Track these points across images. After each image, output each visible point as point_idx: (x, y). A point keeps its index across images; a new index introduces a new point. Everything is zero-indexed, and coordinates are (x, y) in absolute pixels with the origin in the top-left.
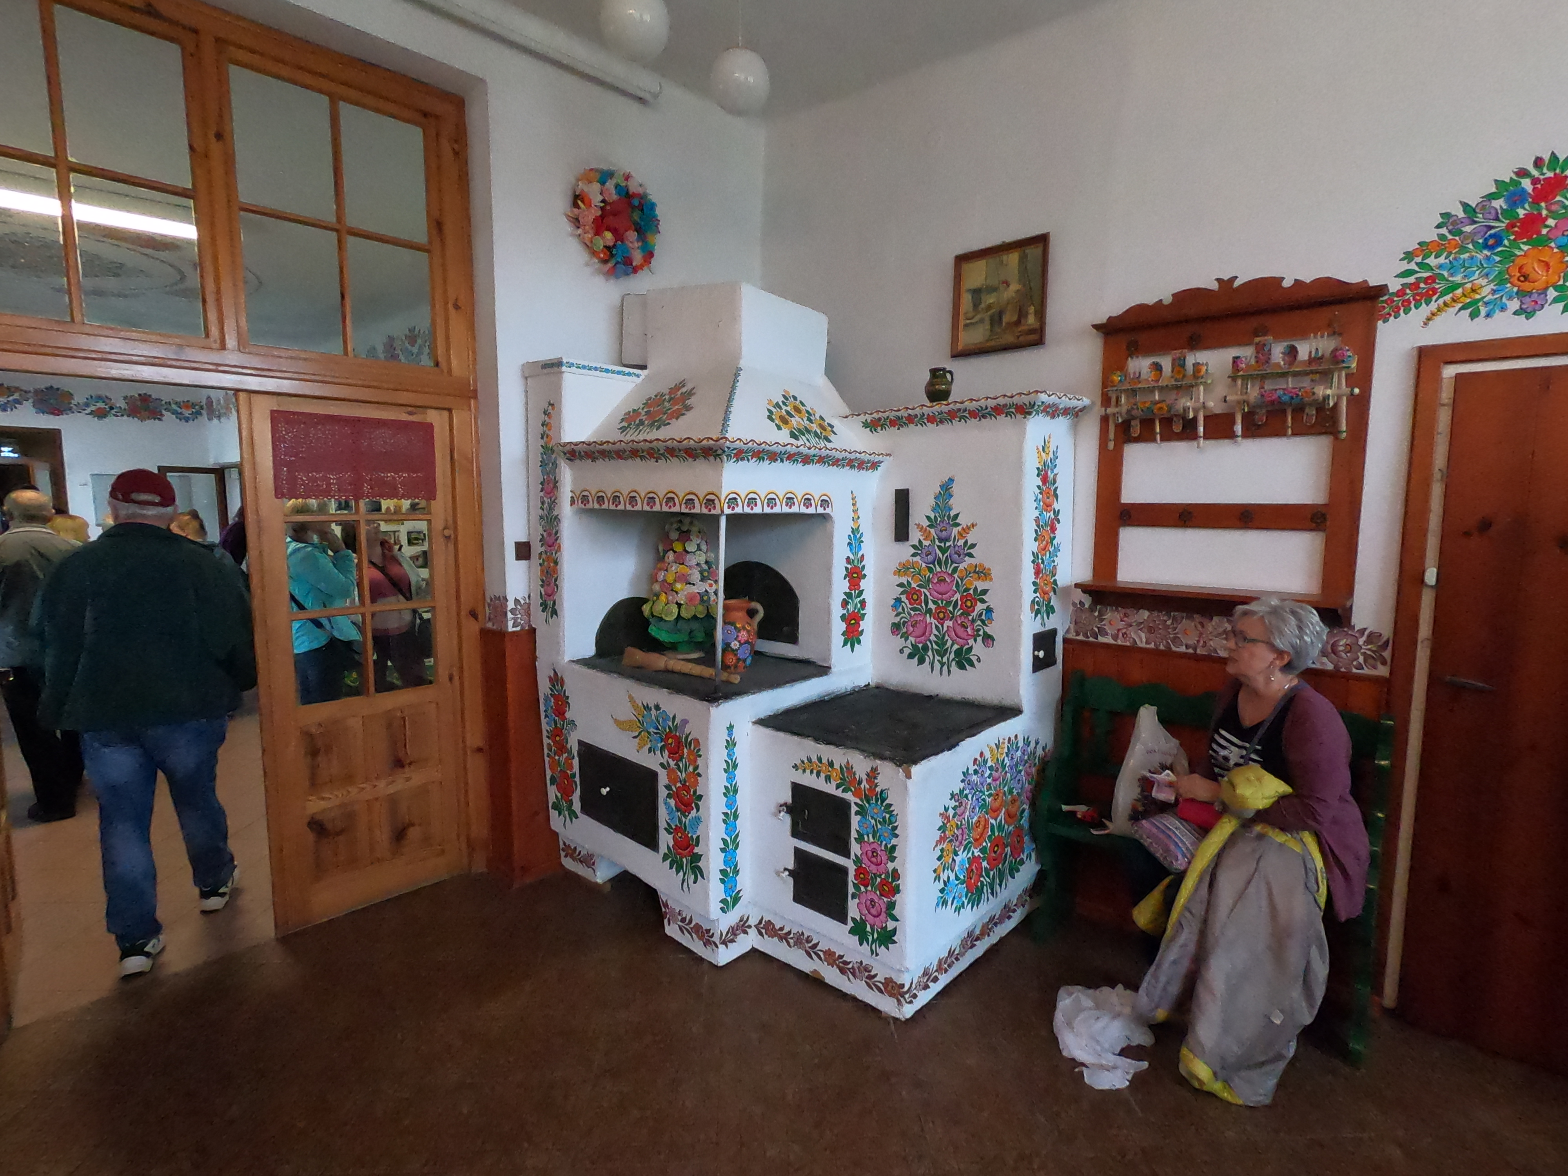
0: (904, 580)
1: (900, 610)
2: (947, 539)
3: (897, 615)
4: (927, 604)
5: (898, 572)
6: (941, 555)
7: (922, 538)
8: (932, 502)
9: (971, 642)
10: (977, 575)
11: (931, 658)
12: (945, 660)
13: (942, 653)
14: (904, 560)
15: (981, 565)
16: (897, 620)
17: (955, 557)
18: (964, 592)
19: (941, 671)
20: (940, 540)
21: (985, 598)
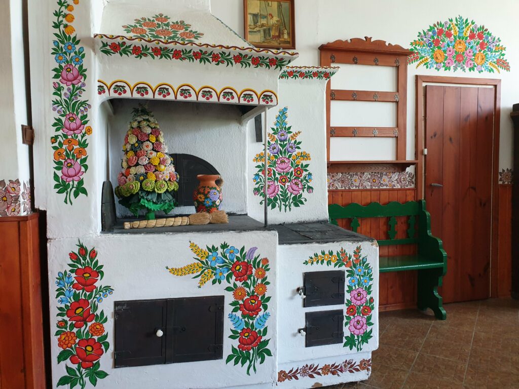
0: (260, 164)
1: (259, 180)
2: (285, 140)
3: (256, 184)
4: (275, 175)
5: (256, 160)
6: (282, 149)
7: (270, 140)
8: (275, 120)
9: (301, 192)
10: (302, 158)
11: (280, 204)
12: (287, 203)
13: (285, 200)
14: (259, 153)
15: (304, 152)
16: (257, 186)
17: (290, 149)
18: (296, 167)
19: (286, 210)
20: (281, 141)
21: (307, 168)
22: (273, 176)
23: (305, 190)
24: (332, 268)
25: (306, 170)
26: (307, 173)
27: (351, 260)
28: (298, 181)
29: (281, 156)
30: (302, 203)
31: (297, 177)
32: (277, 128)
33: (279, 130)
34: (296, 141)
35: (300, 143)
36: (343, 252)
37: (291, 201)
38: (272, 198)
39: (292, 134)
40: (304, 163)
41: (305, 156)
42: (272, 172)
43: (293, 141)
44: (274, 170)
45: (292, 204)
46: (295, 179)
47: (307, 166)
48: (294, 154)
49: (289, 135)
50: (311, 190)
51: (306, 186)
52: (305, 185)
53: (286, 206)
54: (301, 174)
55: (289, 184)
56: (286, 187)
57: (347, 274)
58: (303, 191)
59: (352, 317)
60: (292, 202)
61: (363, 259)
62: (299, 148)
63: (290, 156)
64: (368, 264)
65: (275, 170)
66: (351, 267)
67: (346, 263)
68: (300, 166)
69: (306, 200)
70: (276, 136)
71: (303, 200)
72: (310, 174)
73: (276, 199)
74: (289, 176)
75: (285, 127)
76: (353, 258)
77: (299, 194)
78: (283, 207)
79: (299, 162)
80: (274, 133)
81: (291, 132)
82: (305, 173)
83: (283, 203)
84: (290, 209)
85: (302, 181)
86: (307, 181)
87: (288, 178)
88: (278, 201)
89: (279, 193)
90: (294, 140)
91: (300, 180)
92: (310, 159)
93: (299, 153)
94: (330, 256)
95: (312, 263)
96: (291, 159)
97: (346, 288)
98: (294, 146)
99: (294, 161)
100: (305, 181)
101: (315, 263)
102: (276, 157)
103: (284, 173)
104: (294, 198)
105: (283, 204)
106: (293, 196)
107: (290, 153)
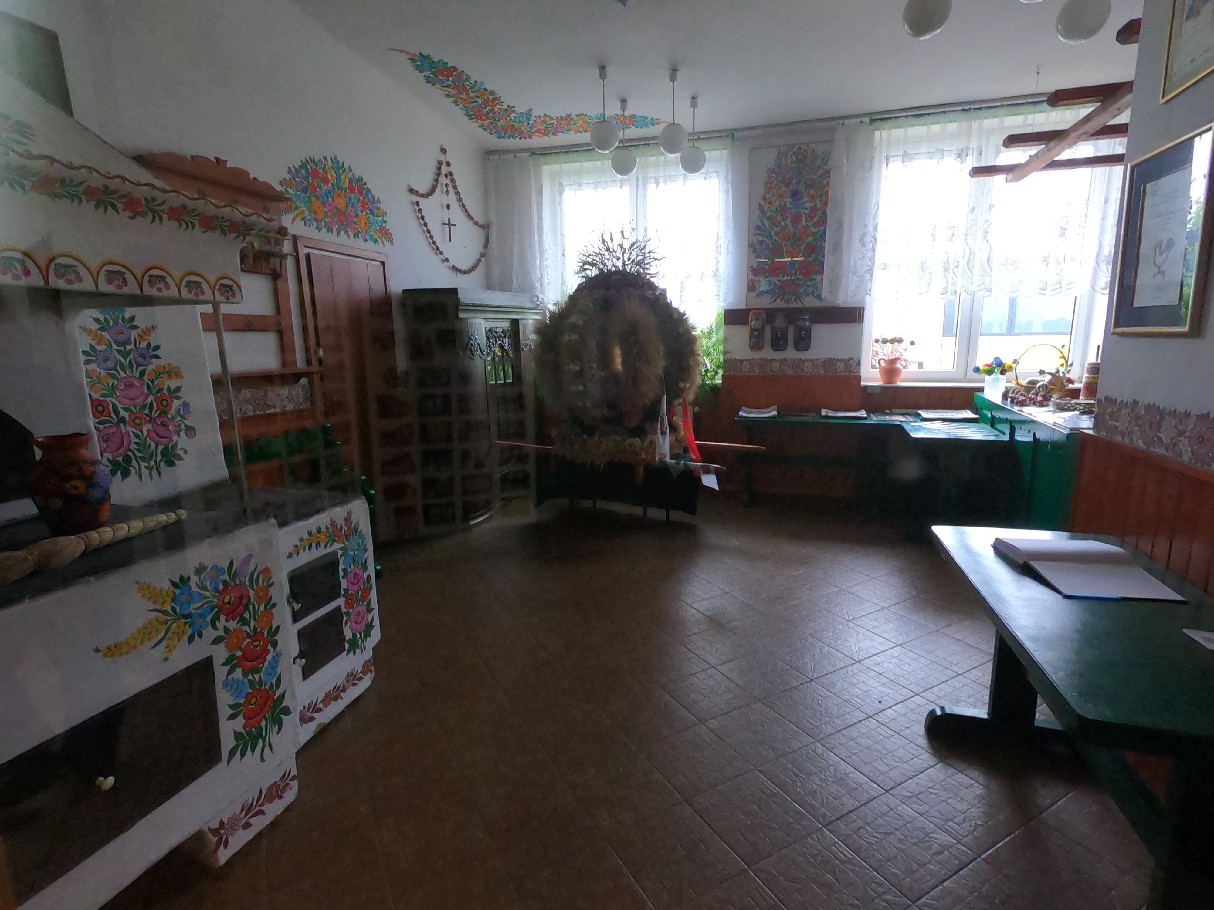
2: (127, 343)
4: (117, 413)
6: (123, 360)
7: (93, 343)
9: (175, 438)
10: (166, 376)
11: (137, 468)
12: (152, 463)
13: (147, 457)
15: (169, 365)
17: (140, 360)
18: (157, 393)
19: (151, 477)
20: (118, 344)
21: (180, 394)
22: (113, 415)
23: (182, 434)
24: (323, 551)
25: (178, 398)
26: (180, 402)
27: (343, 532)
28: (166, 419)
29: (123, 375)
30: (181, 459)
31: (164, 412)
32: (106, 319)
33: (111, 322)
34: (149, 344)
35: (157, 348)
36: (333, 524)
37: (159, 457)
38: (120, 459)
39: (139, 331)
40: (173, 384)
41: (174, 372)
42: (111, 407)
43: (143, 345)
44: (113, 404)
45: (162, 464)
46: (160, 415)
47: (178, 389)
48: (149, 368)
49: (134, 334)
50: (192, 432)
51: (183, 427)
52: (180, 425)
53: (150, 469)
54: (169, 406)
55: (150, 426)
56: (145, 433)
57: (340, 552)
58: (179, 435)
59: (351, 610)
60: (161, 460)
61: (355, 525)
62: (157, 357)
63: (142, 373)
64: (361, 531)
65: (117, 403)
66: (344, 543)
67: (337, 539)
68: (165, 391)
69: (186, 452)
70: (106, 335)
71: (181, 452)
72: (186, 405)
73: (128, 460)
74: (147, 411)
75: (123, 317)
76: (345, 528)
77: (171, 444)
78: (145, 473)
79: (163, 383)
80: (99, 329)
81: (136, 327)
82: (176, 403)
83: (143, 464)
84: (160, 474)
85: (173, 418)
86: (182, 416)
87: (147, 415)
88: (134, 462)
89: (133, 446)
90: (146, 343)
91: (169, 416)
92: (182, 377)
93: (158, 367)
94: (319, 535)
95: (298, 554)
96: (145, 378)
97: (341, 574)
98: (147, 354)
99: (153, 383)
100: (179, 418)
101: (301, 552)
102: (113, 377)
103: (136, 408)
104: (164, 453)
105: (145, 467)
106: (160, 448)
107: (141, 368)
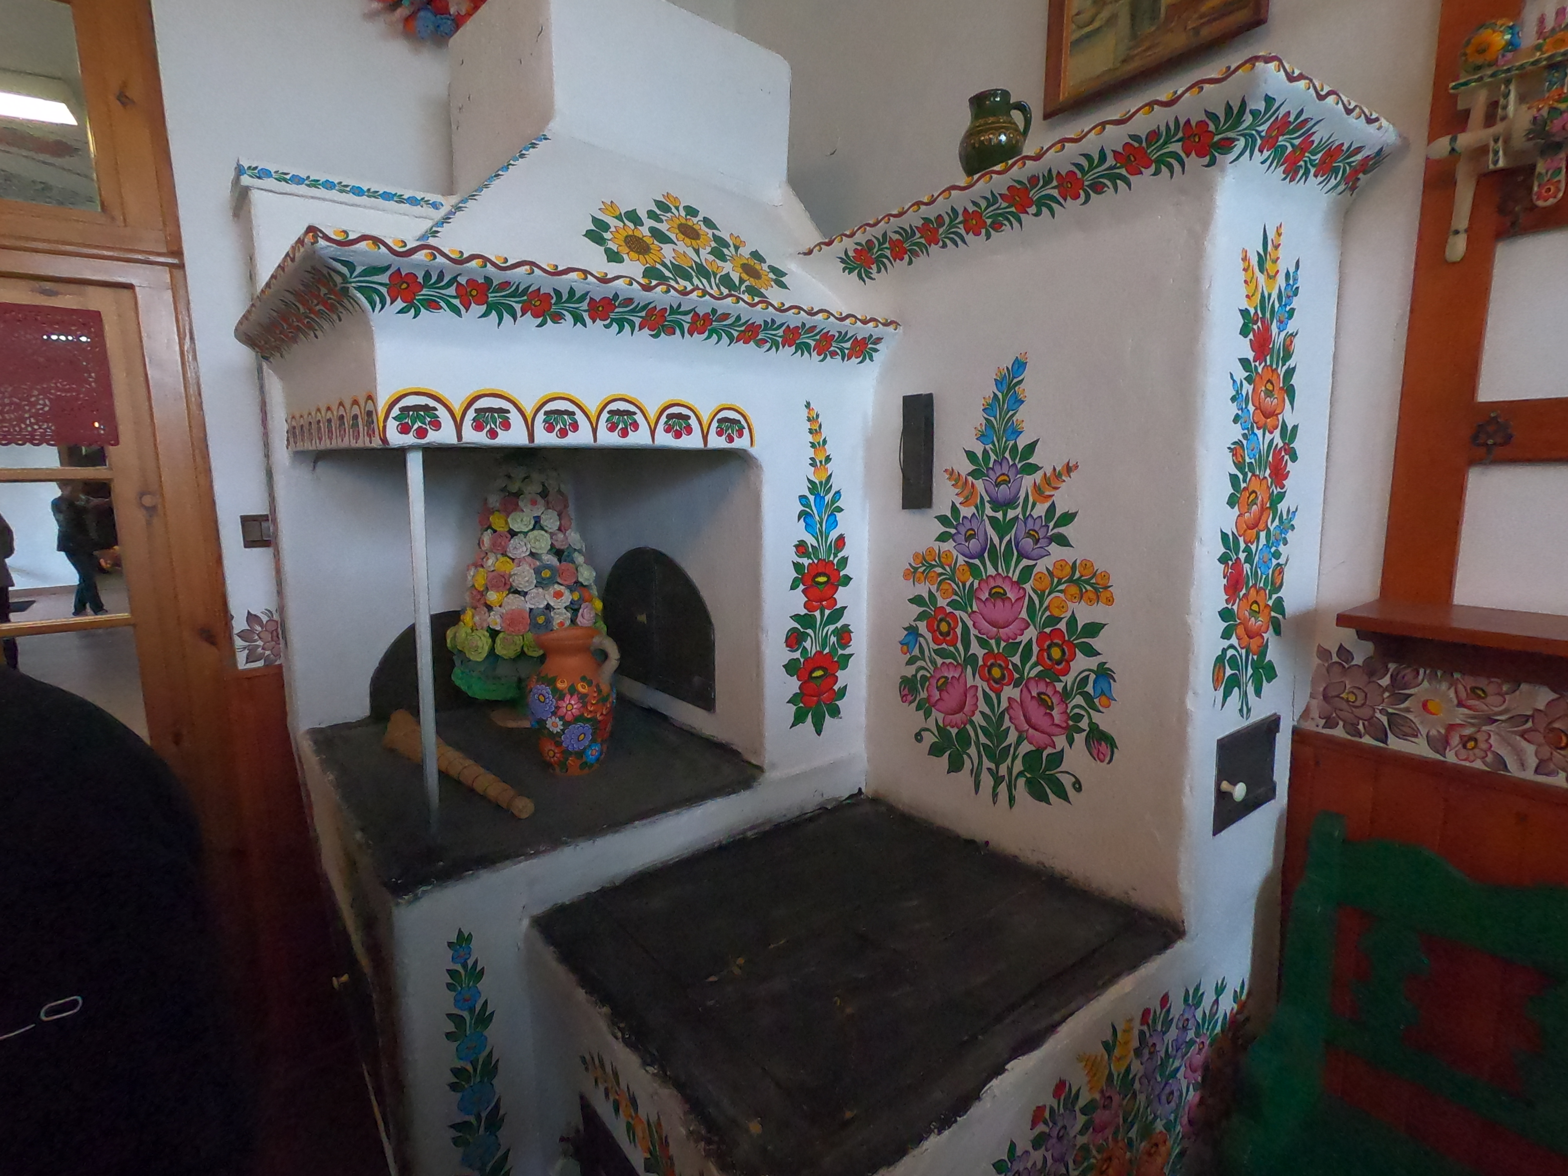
0: (923, 590)
1: (916, 652)
2: (1011, 503)
3: (910, 662)
4: (967, 646)
5: (912, 574)
6: (996, 540)
7: (958, 500)
8: (978, 419)
9: (1061, 741)
10: (1074, 590)
11: (976, 765)
12: (1003, 770)
13: (998, 755)
14: (922, 549)
15: (1086, 564)
17: (1027, 543)
18: (1045, 625)
19: (995, 795)
20: (997, 505)
21: (1096, 643)
23: (1080, 739)
25: (1091, 652)
26: (1093, 663)
28: (1050, 692)
29: (991, 571)
30: (1062, 794)
31: (1050, 674)
32: (985, 452)
33: (993, 457)
34: (1052, 509)
35: (1068, 518)
36: (662, 1141)
37: (1018, 766)
38: (954, 731)
39: (1038, 476)
41: (1089, 582)
42: (959, 631)
43: (1040, 510)
44: (965, 626)
45: (1021, 782)
46: (1040, 677)
47: (1093, 629)
48: (1041, 566)
49: (1028, 481)
50: (1104, 748)
51: (1084, 724)
52: (1079, 717)
53: (998, 780)
54: (1066, 660)
55: (1015, 693)
56: (1004, 704)
58: (1071, 742)
60: (1021, 774)
62: (1063, 541)
63: (1026, 574)
65: (970, 624)
68: (1062, 626)
69: (1078, 786)
70: (979, 485)
71: (1067, 781)
72: (1104, 673)
73: (964, 739)
74: (1016, 659)
75: (1015, 446)
77: (1049, 750)
78: (987, 780)
79: (1062, 607)
80: (972, 474)
81: (1035, 468)
82: (1081, 663)
83: (987, 763)
84: (1012, 799)
85: (1066, 695)
86: (1089, 699)
87: (1014, 665)
90: (1047, 505)
92: (1110, 601)
93: (1061, 565)
94: (633, 1112)
95: (596, 1083)
98: (1042, 533)
99: (1041, 598)
101: (601, 1088)
103: (998, 645)
104: (1032, 759)
105: (989, 769)
106: (1026, 747)
107: (1025, 562)
